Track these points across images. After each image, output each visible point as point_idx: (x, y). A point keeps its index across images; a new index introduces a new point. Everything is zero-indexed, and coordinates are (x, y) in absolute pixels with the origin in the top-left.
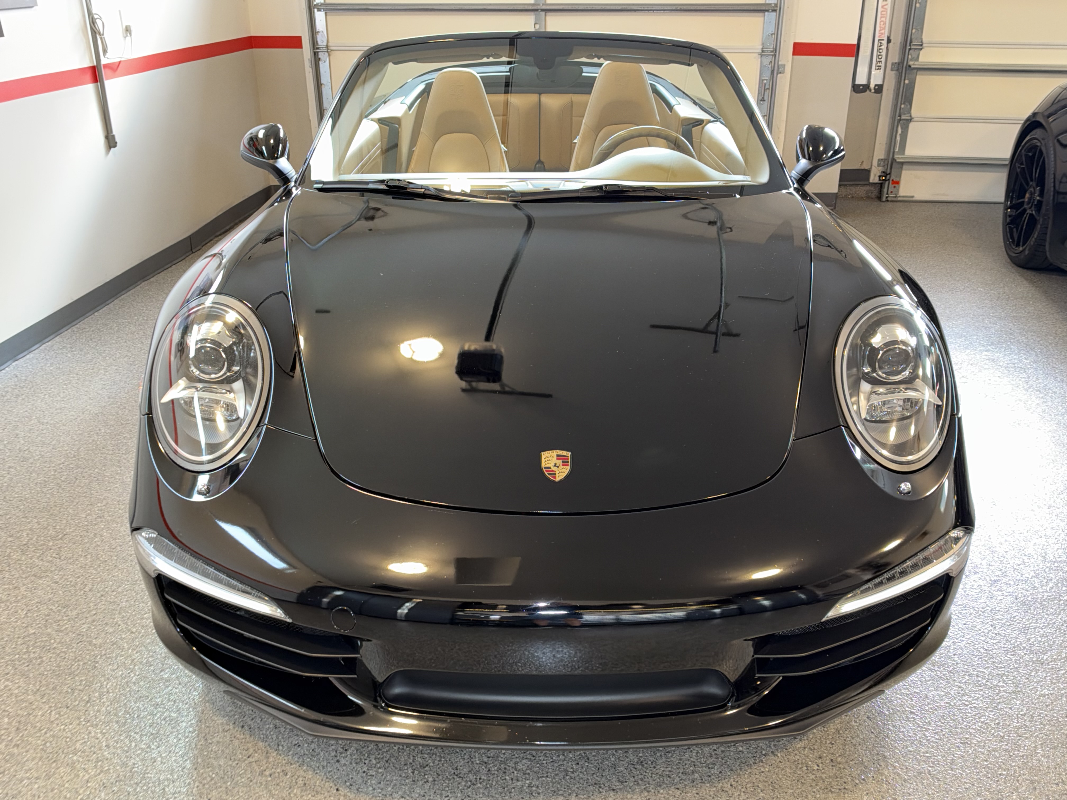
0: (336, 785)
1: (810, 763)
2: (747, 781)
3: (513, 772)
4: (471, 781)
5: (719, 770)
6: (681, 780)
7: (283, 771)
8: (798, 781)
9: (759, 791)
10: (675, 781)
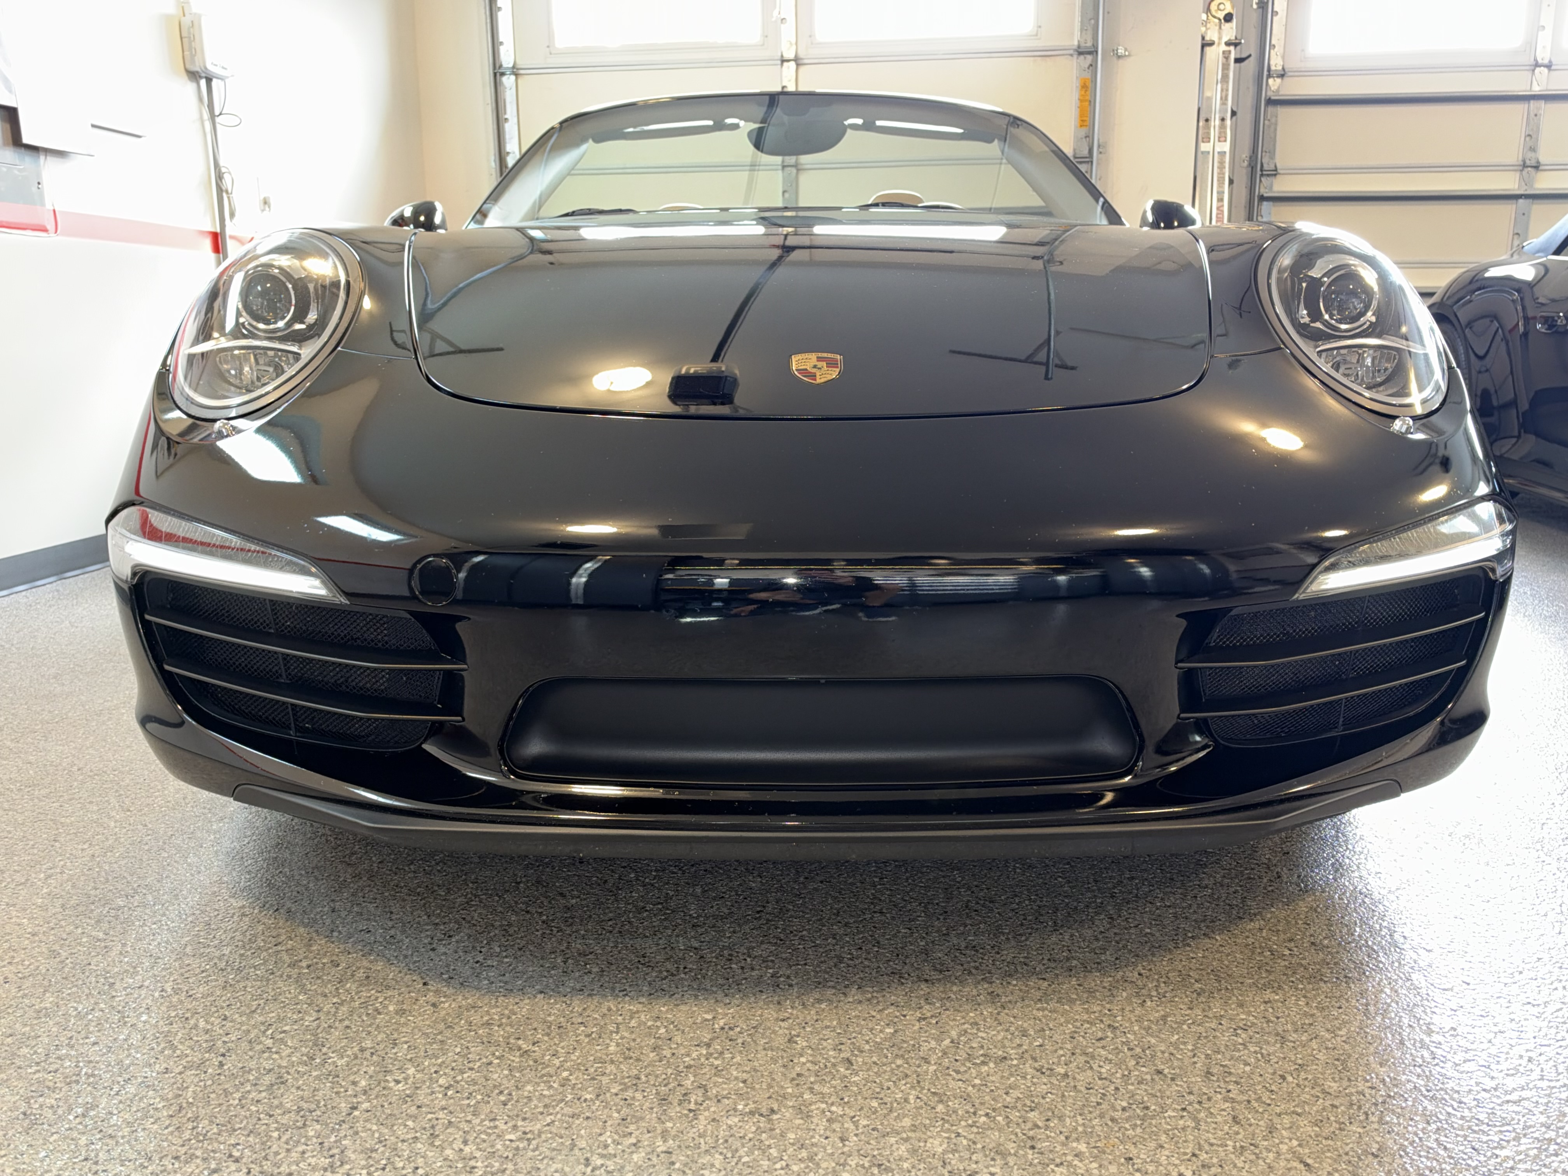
0: (422, 978)
1: (1275, 947)
2: (1167, 969)
3: (745, 960)
4: (668, 971)
5: (1115, 956)
6: (1048, 968)
7: (332, 961)
8: (1259, 968)
9: (1193, 981)
10: (1037, 969)
